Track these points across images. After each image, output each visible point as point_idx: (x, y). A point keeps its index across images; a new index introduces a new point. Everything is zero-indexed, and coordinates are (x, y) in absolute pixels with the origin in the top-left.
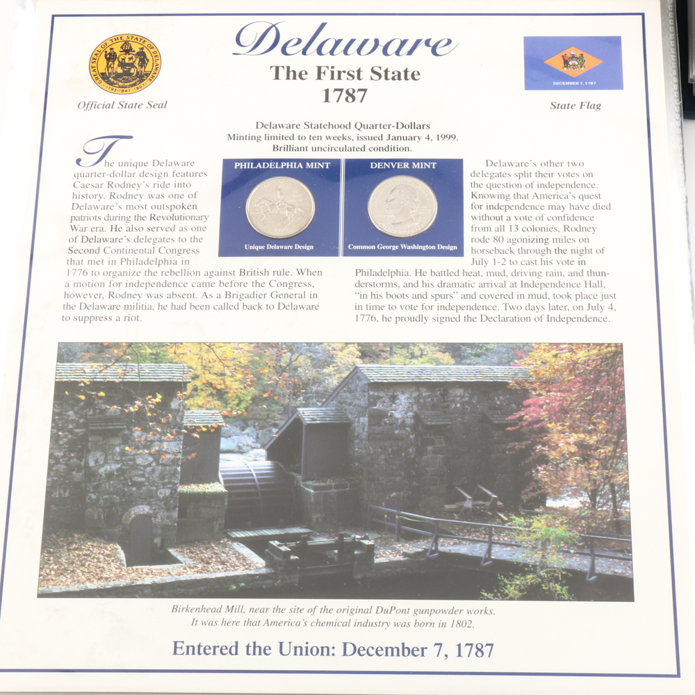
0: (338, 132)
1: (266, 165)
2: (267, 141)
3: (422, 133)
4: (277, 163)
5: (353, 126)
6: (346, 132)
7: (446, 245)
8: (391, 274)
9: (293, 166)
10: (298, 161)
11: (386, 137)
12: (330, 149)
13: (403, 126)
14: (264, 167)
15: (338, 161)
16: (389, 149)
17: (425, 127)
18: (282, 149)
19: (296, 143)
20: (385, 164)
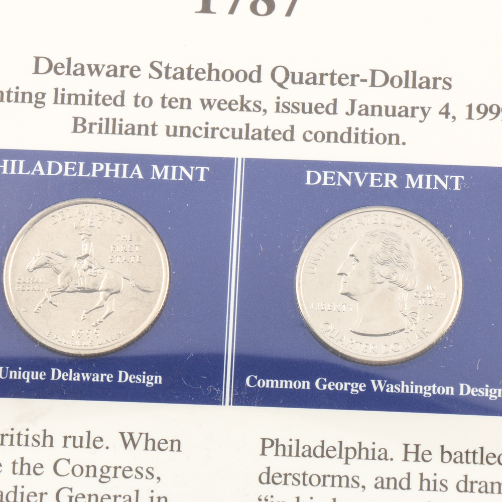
0: (230, 90)
1: (55, 168)
2: (59, 106)
3: (434, 99)
4: (81, 164)
5: (266, 74)
6: (251, 91)
7: (480, 385)
8: (346, 453)
9: (121, 173)
10: (131, 159)
11: (344, 106)
12: (210, 132)
13: (388, 80)
14: (50, 173)
15: (228, 163)
16: (351, 136)
17: (440, 83)
18: (96, 128)
19: (130, 115)
20: (340, 174)
